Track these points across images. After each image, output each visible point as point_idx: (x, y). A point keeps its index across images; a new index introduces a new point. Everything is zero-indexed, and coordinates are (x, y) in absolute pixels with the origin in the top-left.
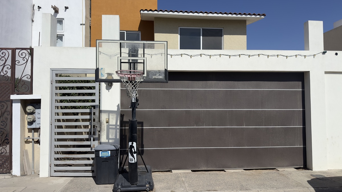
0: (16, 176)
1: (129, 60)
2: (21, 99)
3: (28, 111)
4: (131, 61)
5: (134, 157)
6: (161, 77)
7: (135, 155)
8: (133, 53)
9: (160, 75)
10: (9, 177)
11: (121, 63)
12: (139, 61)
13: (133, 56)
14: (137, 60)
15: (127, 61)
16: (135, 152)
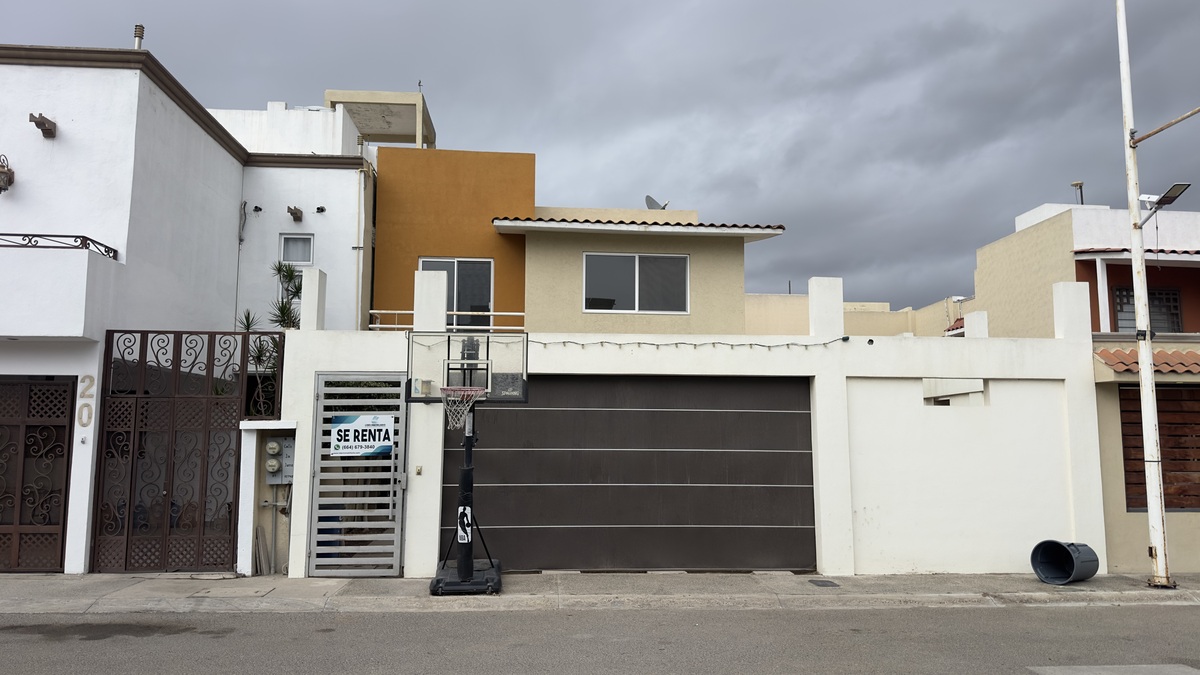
0: (244, 576)
1: (463, 365)
2: (258, 430)
3: (271, 452)
4: (465, 367)
5: (466, 533)
6: (515, 393)
7: (469, 529)
8: (471, 350)
9: (514, 390)
10: (232, 577)
11: (449, 369)
12: (479, 366)
13: (470, 357)
14: (476, 364)
15: (459, 366)
16: (468, 525)
